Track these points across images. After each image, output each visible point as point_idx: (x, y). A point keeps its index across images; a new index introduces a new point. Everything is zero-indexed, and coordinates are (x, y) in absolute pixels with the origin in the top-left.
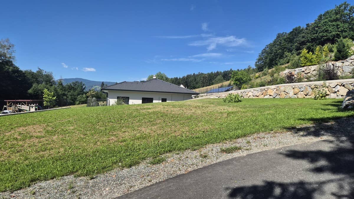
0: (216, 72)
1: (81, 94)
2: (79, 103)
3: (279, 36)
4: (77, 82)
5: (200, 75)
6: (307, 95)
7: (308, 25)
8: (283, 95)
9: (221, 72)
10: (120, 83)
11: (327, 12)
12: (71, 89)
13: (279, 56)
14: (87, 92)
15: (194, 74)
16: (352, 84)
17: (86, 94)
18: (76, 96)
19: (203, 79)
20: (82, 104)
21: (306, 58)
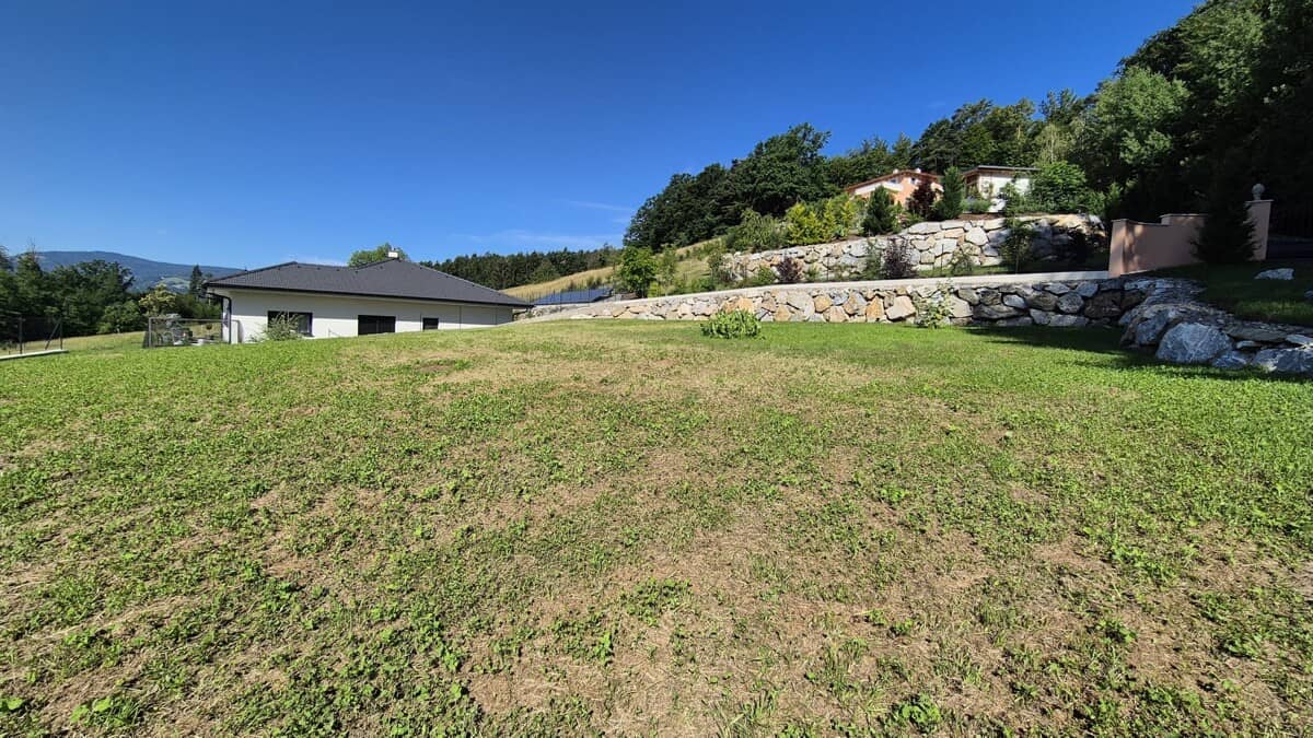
0: (530, 254)
1: (117, 300)
2: (110, 329)
3: (675, 180)
4: (98, 263)
5: (490, 258)
6: (853, 315)
7: (735, 162)
8: (785, 314)
9: (542, 255)
10: (255, 272)
11: (772, 140)
12: (78, 284)
13: (676, 225)
14: (138, 293)
15: (475, 255)
16: (979, 291)
17: (136, 299)
18: (97, 304)
19: (498, 269)
20: (122, 331)
21: (800, 226)
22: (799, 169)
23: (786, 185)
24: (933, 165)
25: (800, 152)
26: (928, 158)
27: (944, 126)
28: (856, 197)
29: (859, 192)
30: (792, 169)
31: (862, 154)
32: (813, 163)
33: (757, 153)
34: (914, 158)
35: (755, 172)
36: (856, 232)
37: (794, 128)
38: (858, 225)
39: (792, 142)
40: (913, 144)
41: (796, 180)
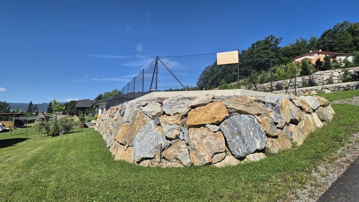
11: (258, 42)
16: (333, 87)
21: (280, 74)
22: (270, 52)
23: (265, 59)
24: (327, 47)
25: (270, 45)
26: (325, 45)
27: (329, 32)
28: (296, 62)
29: (296, 60)
30: (268, 53)
31: (296, 45)
32: (276, 50)
33: (252, 48)
34: (319, 45)
35: (252, 55)
36: (298, 75)
37: (267, 37)
38: (299, 73)
39: (266, 42)
40: (317, 39)
41: (269, 57)
